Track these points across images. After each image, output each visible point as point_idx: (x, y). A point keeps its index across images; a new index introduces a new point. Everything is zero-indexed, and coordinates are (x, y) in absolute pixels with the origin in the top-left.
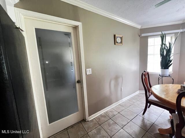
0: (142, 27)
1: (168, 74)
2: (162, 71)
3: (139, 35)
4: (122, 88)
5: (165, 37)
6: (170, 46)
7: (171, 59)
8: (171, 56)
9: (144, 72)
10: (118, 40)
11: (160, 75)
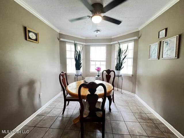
0: (60, 32)
1: (80, 74)
2: (76, 72)
3: (58, 38)
4: (41, 94)
5: (77, 46)
6: (80, 53)
7: (81, 62)
8: (81, 60)
9: (62, 73)
10: (32, 36)
11: (75, 75)
